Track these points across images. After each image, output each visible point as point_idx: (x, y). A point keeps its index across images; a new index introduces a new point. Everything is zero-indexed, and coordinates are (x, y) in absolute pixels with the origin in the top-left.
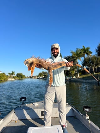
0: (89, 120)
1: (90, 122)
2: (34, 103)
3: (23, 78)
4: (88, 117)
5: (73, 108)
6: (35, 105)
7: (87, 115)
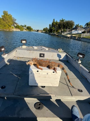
0: (80, 64)
1: (81, 65)
2: (33, 47)
3: (31, 31)
4: (80, 62)
5: (67, 54)
6: (35, 48)
7: (79, 60)
